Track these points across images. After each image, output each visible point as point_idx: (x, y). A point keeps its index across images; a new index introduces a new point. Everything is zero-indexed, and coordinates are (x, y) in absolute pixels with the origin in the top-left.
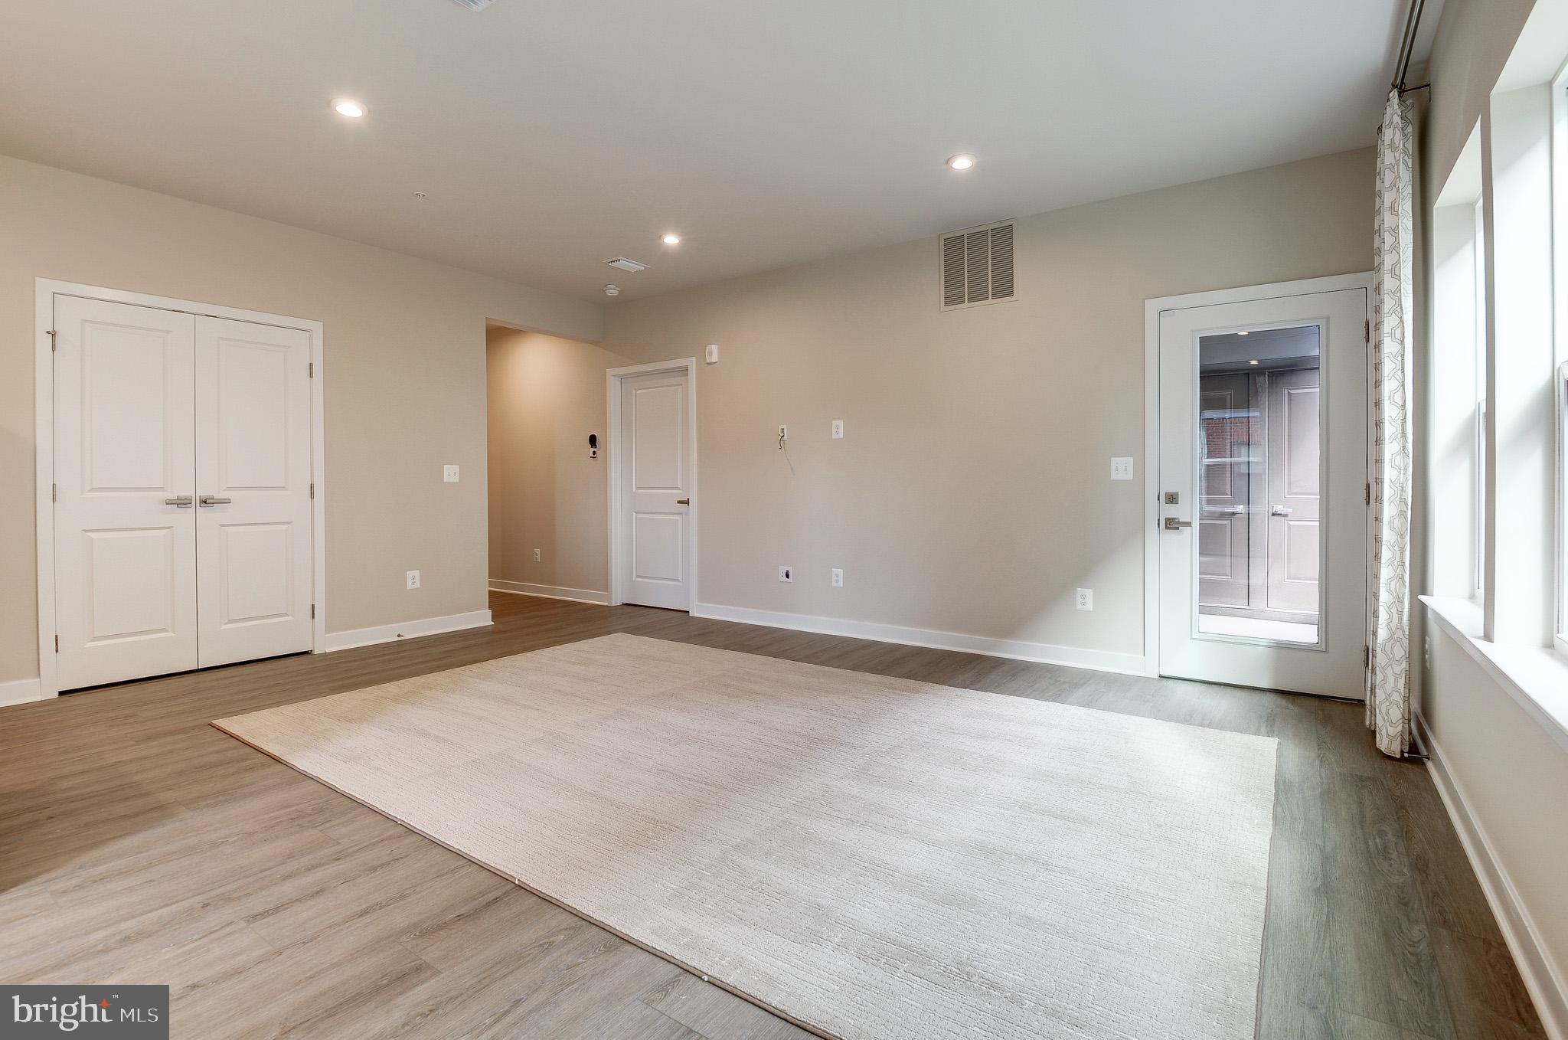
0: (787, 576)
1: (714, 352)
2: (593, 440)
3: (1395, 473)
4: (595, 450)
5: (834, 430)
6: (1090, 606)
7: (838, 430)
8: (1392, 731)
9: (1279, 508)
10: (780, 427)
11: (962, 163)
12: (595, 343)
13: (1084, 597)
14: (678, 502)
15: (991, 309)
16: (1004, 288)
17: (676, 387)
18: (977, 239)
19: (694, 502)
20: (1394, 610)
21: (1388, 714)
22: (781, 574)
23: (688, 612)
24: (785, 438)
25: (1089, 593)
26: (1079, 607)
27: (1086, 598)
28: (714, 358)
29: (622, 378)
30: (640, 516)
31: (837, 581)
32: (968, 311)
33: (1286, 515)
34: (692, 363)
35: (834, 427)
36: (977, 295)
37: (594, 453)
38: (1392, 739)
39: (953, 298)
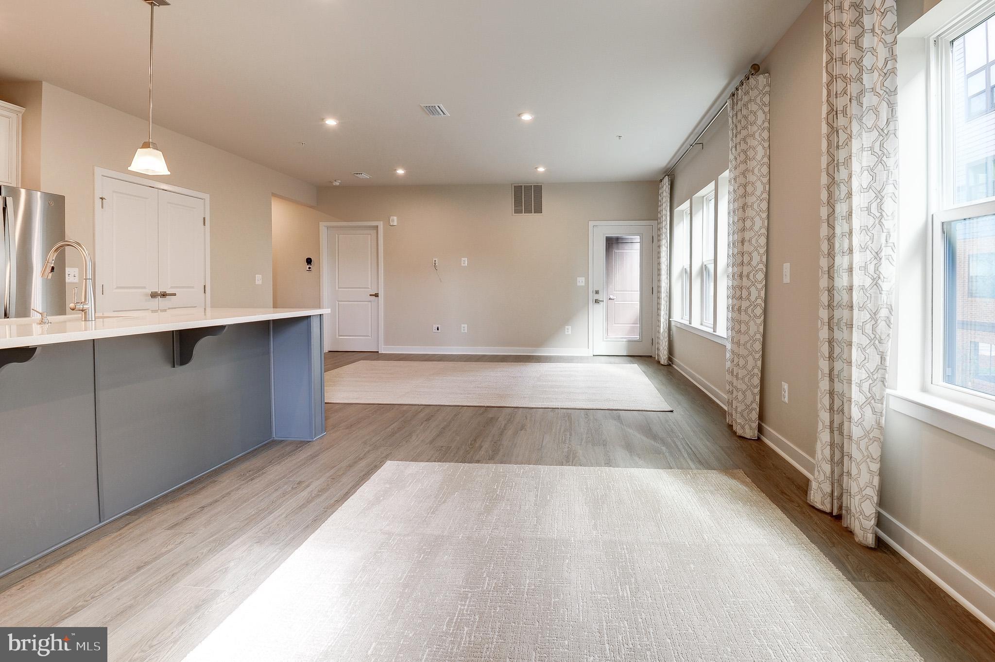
0: (438, 329)
1: (394, 220)
2: (309, 261)
3: (665, 284)
4: (311, 266)
5: (462, 262)
6: (570, 332)
7: (465, 262)
8: (664, 357)
9: (612, 297)
10: (434, 260)
11: (541, 169)
12: (311, 207)
13: (568, 329)
14: (370, 295)
15: (532, 217)
16: (539, 210)
17: (367, 235)
18: (528, 188)
19: (381, 295)
20: (665, 323)
21: (663, 353)
22: (434, 329)
23: (378, 352)
24: (437, 265)
25: (570, 327)
26: (566, 333)
27: (568, 330)
28: (395, 224)
29: (328, 228)
30: (340, 303)
31: (464, 330)
32: (524, 216)
33: (614, 299)
34: (381, 225)
35: (462, 260)
36: (528, 211)
37: (310, 268)
38: (664, 360)
39: (518, 211)
